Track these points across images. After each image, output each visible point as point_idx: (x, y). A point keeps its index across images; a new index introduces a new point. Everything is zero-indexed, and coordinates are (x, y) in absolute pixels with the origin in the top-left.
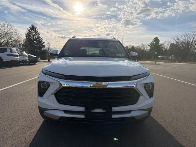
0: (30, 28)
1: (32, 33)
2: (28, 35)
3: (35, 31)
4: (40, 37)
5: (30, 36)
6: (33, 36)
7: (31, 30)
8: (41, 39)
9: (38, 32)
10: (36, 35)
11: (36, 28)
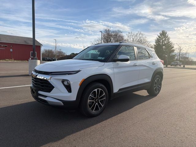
0: (160, 34)
1: (162, 39)
2: (158, 41)
3: (165, 36)
4: (169, 42)
5: (160, 42)
6: (163, 41)
7: (161, 36)
8: (171, 44)
9: (168, 37)
10: (166, 40)
11: (166, 34)
